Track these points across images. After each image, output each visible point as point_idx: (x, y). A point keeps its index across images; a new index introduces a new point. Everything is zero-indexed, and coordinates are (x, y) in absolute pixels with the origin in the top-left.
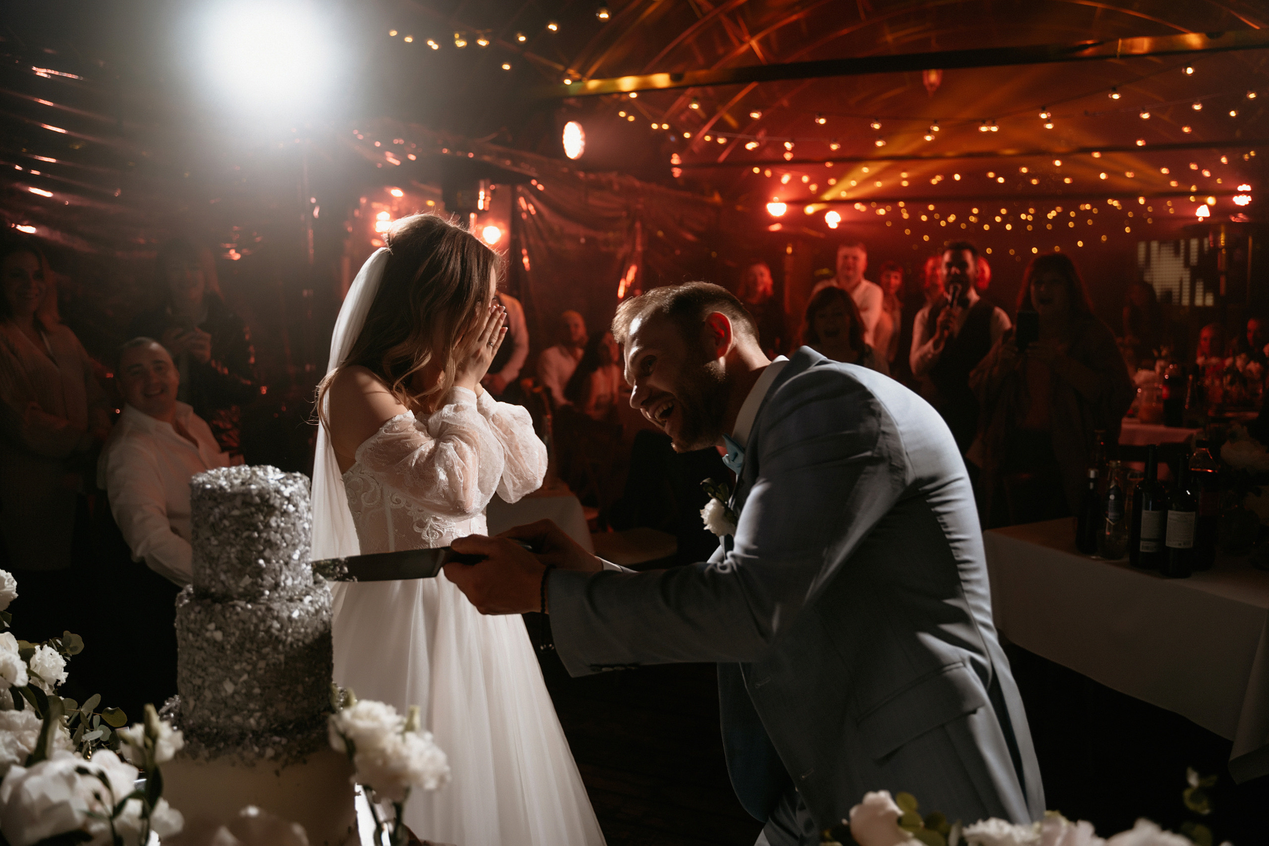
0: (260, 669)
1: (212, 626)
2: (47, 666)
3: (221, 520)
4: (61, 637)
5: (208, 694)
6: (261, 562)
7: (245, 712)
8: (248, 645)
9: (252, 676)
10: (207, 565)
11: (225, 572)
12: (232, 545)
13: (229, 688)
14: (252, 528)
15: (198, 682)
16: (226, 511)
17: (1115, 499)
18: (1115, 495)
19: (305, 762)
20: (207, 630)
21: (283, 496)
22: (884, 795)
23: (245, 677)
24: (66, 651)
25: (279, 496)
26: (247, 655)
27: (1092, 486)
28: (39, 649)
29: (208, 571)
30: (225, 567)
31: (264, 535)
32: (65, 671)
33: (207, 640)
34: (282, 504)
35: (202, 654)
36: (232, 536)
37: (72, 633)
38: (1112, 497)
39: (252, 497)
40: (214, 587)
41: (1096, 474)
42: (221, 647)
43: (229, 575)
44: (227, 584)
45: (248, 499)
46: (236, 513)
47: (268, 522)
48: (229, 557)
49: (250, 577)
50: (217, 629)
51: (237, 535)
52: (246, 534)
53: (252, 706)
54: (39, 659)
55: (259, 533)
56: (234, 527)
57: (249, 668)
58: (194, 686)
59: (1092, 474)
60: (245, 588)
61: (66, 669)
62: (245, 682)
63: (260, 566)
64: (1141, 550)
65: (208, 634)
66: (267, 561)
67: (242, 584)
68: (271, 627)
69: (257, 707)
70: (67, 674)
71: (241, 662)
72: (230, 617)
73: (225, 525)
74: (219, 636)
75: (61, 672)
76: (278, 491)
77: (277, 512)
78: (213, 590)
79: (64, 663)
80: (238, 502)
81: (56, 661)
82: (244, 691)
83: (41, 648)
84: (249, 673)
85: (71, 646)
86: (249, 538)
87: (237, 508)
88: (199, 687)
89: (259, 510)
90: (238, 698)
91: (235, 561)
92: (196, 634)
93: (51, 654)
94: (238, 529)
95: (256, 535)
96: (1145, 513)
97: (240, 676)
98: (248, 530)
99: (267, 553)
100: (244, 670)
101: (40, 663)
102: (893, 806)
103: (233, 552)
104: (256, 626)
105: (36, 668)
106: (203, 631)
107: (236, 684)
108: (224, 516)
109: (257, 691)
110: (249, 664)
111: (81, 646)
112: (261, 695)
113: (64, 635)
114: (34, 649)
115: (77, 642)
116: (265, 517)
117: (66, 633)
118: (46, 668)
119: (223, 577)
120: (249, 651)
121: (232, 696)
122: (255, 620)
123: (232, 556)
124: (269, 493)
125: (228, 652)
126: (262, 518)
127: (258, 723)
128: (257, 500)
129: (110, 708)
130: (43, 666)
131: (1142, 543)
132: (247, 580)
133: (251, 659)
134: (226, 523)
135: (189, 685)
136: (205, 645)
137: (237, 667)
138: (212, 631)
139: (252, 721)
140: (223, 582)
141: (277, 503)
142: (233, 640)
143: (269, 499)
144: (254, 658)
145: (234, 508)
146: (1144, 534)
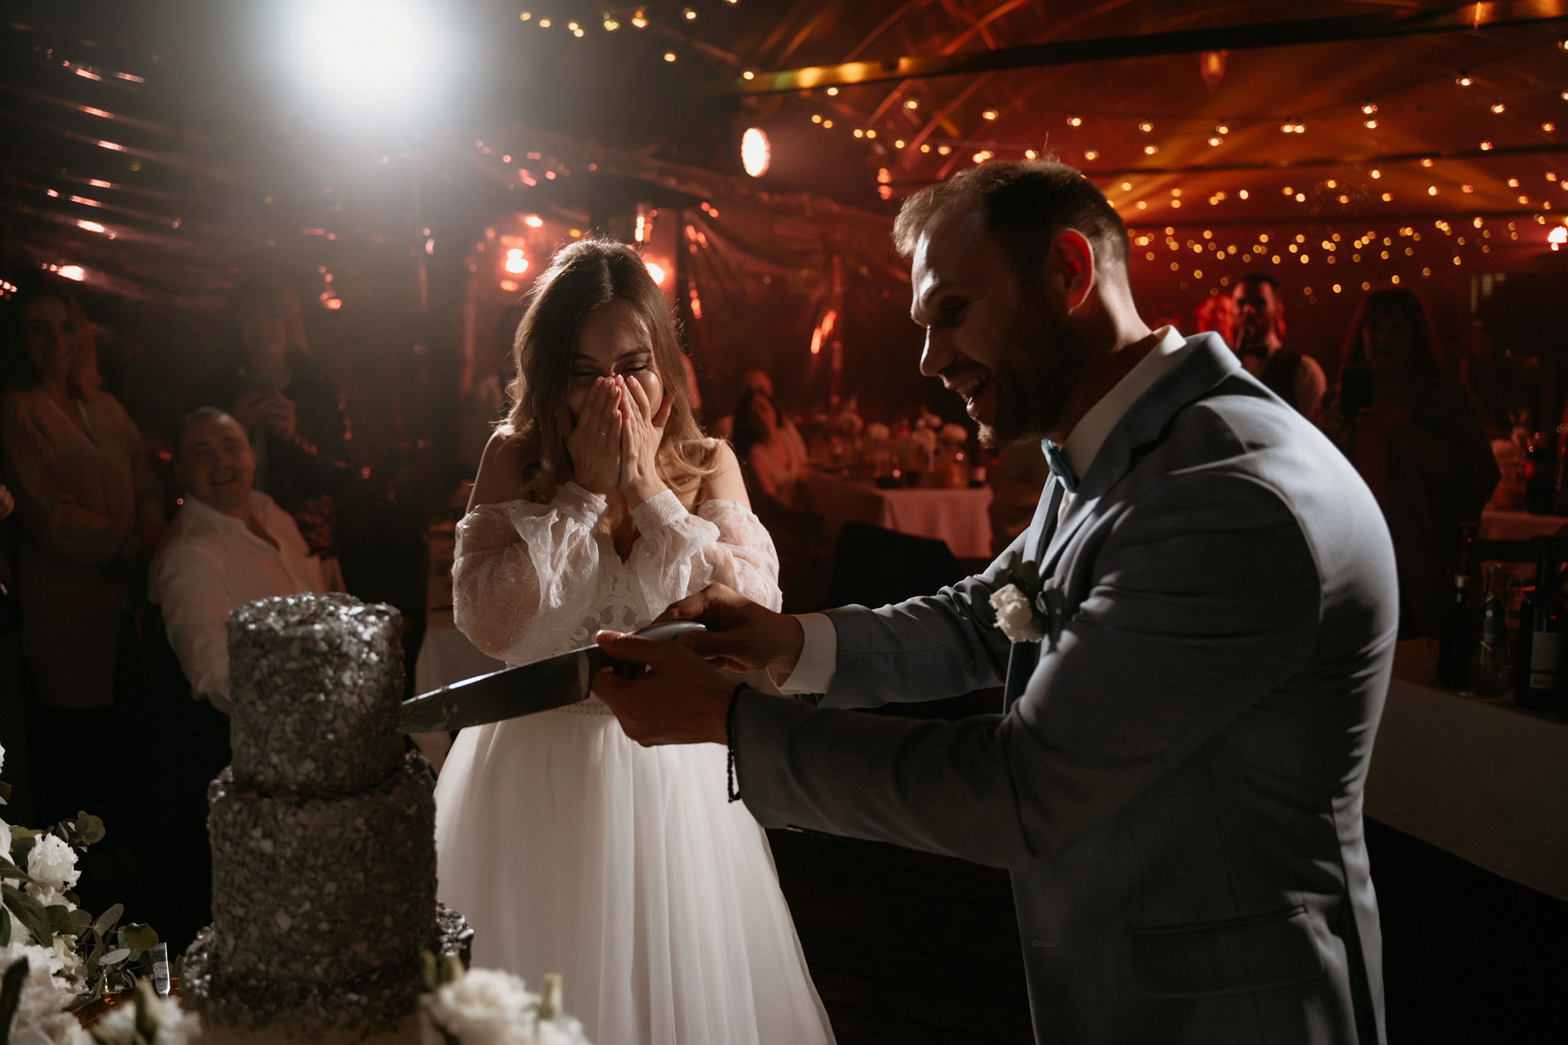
0: (329, 894)
1: (257, 832)
2: (50, 863)
3: (270, 676)
4: (74, 818)
5: (254, 930)
6: (330, 737)
7: (308, 957)
8: (311, 860)
9: (316, 905)
10: (252, 742)
11: (279, 752)
12: (288, 713)
13: (284, 922)
14: (316, 688)
15: (240, 912)
16: (278, 663)
17: (1494, 616)
18: (1494, 611)
19: (395, 1029)
20: (251, 838)
21: (361, 641)
23: (307, 906)
24: (81, 838)
25: (355, 640)
26: (309, 874)
27: (1459, 597)
28: (41, 839)
29: (253, 751)
30: (277, 745)
31: (334, 697)
32: (75, 869)
33: (251, 852)
34: (360, 652)
35: (245, 872)
36: (288, 700)
37: (89, 813)
38: (1489, 613)
39: (315, 642)
40: (262, 773)
41: (1465, 582)
42: (271, 862)
43: (284, 756)
44: (280, 769)
45: (310, 645)
46: (292, 665)
47: (340, 678)
48: (283, 731)
50: (265, 836)
51: (294, 699)
52: (307, 697)
53: (317, 948)
54: (39, 854)
55: (327, 695)
56: (291, 686)
57: (313, 893)
58: (234, 917)
59: (1460, 582)
60: (307, 775)
61: (77, 867)
62: (306, 913)
63: (328, 744)
64: (1532, 685)
65: (252, 844)
66: (339, 736)
67: (302, 770)
69: (325, 950)
70: (79, 873)
71: (301, 884)
72: (284, 820)
73: (276, 684)
74: (267, 846)
75: (70, 871)
76: (354, 634)
77: (353, 664)
78: (261, 778)
79: (74, 858)
80: (295, 650)
81: (63, 857)
82: (305, 926)
83: (43, 838)
84: (312, 902)
85: (88, 831)
86: (313, 702)
87: (294, 659)
88: (241, 920)
89: (325, 659)
90: (296, 937)
91: (291, 736)
92: (236, 844)
93: (58, 846)
94: (295, 689)
95: (322, 697)
96: (1537, 637)
97: (300, 906)
98: (310, 690)
99: (338, 725)
100: (306, 897)
101: (41, 860)
103: (289, 723)
105: (35, 867)
106: (246, 839)
107: (293, 916)
108: (274, 671)
109: (324, 926)
110: (312, 887)
111: (101, 832)
112: (331, 932)
113: (79, 816)
114: (34, 840)
115: (95, 827)
116: (335, 672)
117: (81, 813)
118: (49, 866)
119: (275, 759)
120: (313, 869)
121: (289, 934)
123: (288, 728)
124: (340, 636)
125: (282, 870)
126: (330, 672)
127: (327, 972)
128: (323, 646)
129: (135, 924)
130: (45, 864)
131: (1533, 676)
132: (309, 765)
133: (315, 880)
134: (279, 680)
135: (228, 916)
136: (248, 859)
137: (295, 892)
138: (258, 840)
139: (318, 969)
140: (275, 767)
141: (353, 651)
142: (289, 853)
143: (340, 645)
144: (320, 879)
145: (290, 658)
146: (1535, 665)
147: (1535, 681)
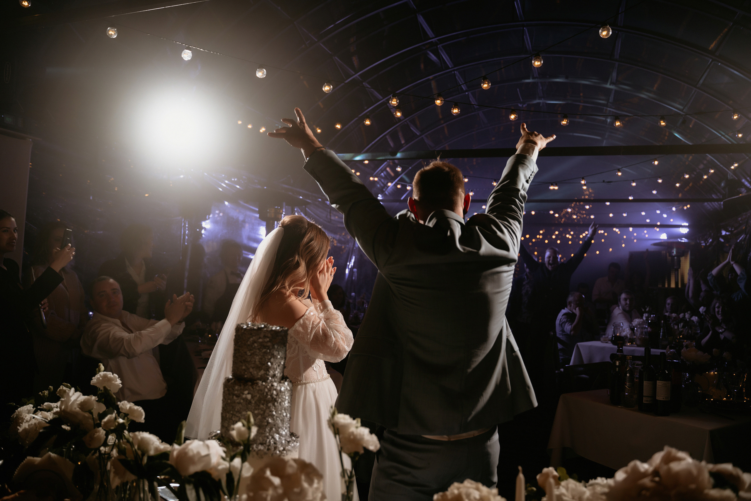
0: (266, 413)
1: (246, 392)
3: (253, 344)
6: (269, 364)
10: (244, 365)
11: (253, 368)
12: (257, 355)
14: (267, 348)
16: (256, 340)
17: (629, 376)
20: (243, 394)
22: (551, 469)
26: (262, 406)
27: (617, 369)
29: (244, 367)
30: (253, 365)
33: (243, 399)
35: (240, 406)
36: (258, 351)
38: (628, 375)
40: (246, 375)
41: (619, 363)
42: (250, 402)
44: (253, 373)
46: (260, 340)
48: (255, 361)
49: (264, 370)
50: (248, 394)
51: (260, 351)
52: (264, 350)
56: (259, 347)
57: (262, 412)
59: (617, 363)
60: (261, 376)
63: (268, 365)
64: (644, 402)
65: (244, 396)
66: (272, 364)
67: (260, 374)
68: (273, 393)
71: (259, 409)
72: (255, 388)
73: (255, 346)
74: (249, 397)
78: (246, 376)
84: (261, 415)
91: (258, 363)
92: (238, 396)
94: (260, 348)
95: (268, 351)
96: (645, 383)
98: (265, 348)
99: (272, 360)
102: (555, 473)
103: (257, 358)
104: (267, 393)
106: (241, 395)
108: (254, 342)
110: (262, 410)
119: (251, 370)
122: (266, 390)
123: (257, 360)
131: (644, 398)
132: (262, 372)
134: (256, 345)
136: (242, 401)
138: (246, 395)
140: (251, 373)
142: (256, 398)
144: (265, 408)
145: (260, 338)
146: (645, 393)
147: (645, 400)
